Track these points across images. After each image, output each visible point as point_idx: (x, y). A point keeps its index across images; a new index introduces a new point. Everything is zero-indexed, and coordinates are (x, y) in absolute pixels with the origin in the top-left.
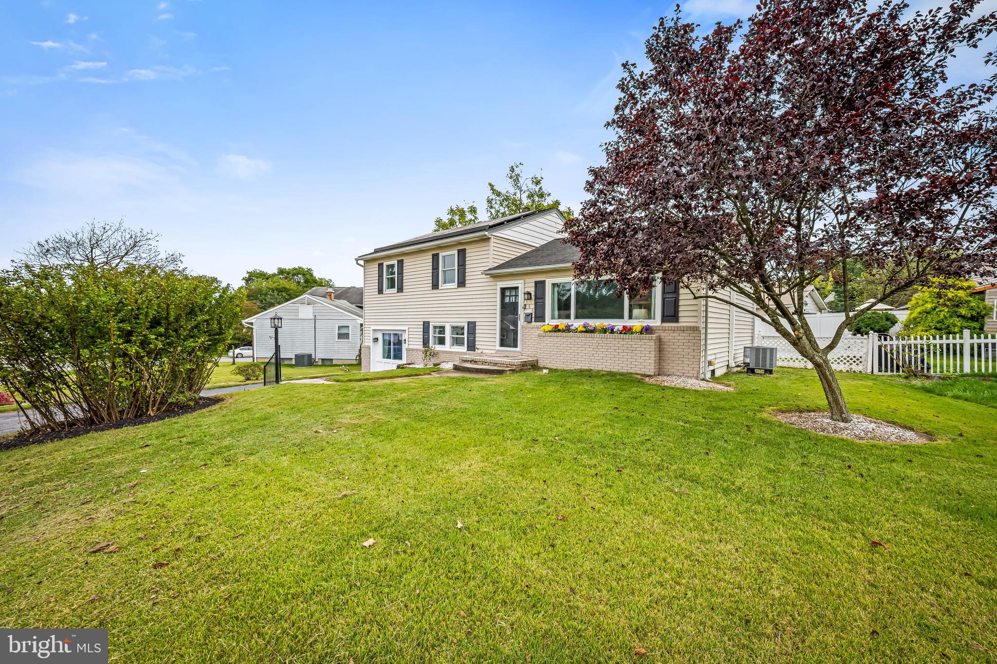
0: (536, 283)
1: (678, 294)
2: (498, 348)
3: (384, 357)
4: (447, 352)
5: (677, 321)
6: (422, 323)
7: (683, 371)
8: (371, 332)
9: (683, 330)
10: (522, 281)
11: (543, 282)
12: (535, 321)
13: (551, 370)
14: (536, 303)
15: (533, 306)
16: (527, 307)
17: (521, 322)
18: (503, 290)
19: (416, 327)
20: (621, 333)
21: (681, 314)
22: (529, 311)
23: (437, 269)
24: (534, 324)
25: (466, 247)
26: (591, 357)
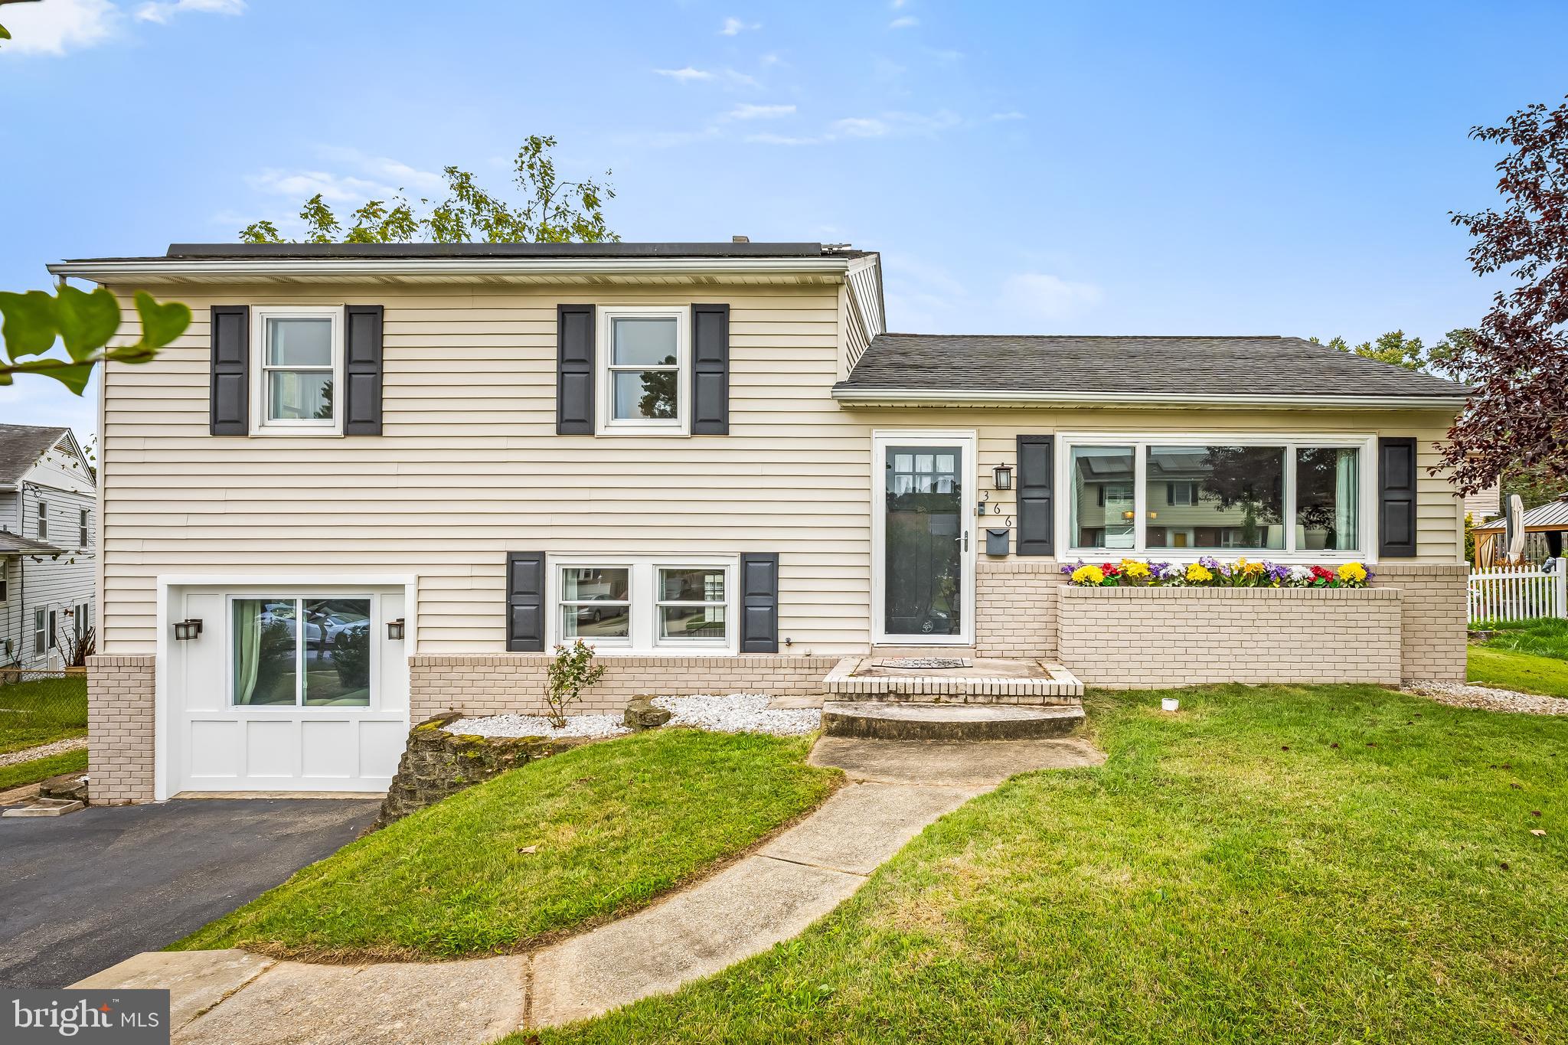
0: (1022, 441)
1: (1415, 492)
2: (879, 634)
3: (239, 700)
4: (644, 663)
5: (1412, 553)
6: (503, 559)
7: (1435, 669)
8: (162, 596)
9: (1433, 574)
10: (972, 433)
11: (1048, 442)
12: (1019, 554)
13: (1188, 696)
14: (1021, 502)
15: (1012, 510)
16: (989, 509)
17: (971, 558)
18: (892, 452)
19: (466, 571)
20: (1311, 585)
21: (1420, 538)
22: (998, 523)
23: (588, 360)
24: (1013, 561)
25: (734, 302)
26: (1235, 651)
